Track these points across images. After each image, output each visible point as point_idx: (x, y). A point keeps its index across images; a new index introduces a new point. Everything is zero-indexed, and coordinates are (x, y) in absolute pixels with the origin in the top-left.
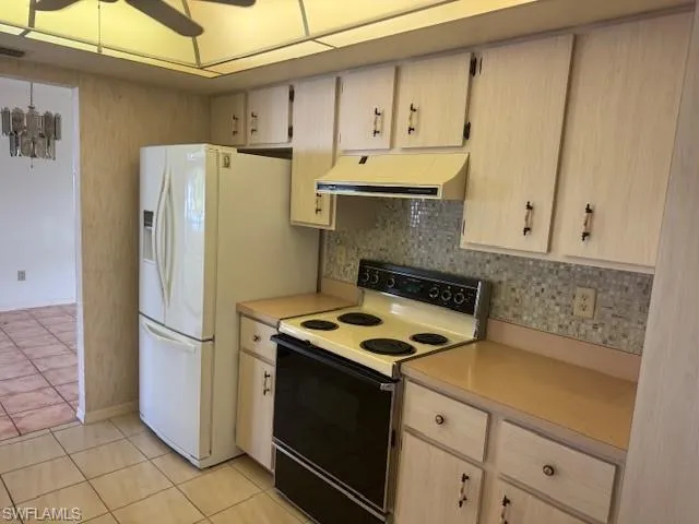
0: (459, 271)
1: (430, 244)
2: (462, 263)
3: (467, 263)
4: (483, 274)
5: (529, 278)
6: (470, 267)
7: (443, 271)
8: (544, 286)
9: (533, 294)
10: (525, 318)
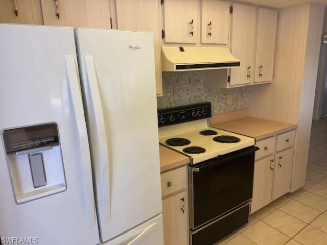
0: (193, 102)
1: (179, 93)
2: (193, 98)
3: (195, 97)
4: (201, 100)
5: (215, 96)
6: (196, 99)
7: (186, 104)
8: (219, 98)
9: (216, 102)
10: (215, 111)
